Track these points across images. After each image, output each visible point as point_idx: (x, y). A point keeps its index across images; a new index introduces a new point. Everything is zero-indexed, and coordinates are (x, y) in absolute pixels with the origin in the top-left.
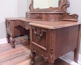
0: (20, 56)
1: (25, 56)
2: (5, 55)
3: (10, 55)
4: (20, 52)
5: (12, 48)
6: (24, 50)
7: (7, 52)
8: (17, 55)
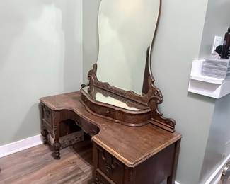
0: (71, 179)
1: (81, 180)
2: (43, 178)
3: (52, 177)
4: (71, 168)
5: (53, 158)
6: (77, 164)
7: (45, 169)
8: (65, 177)
